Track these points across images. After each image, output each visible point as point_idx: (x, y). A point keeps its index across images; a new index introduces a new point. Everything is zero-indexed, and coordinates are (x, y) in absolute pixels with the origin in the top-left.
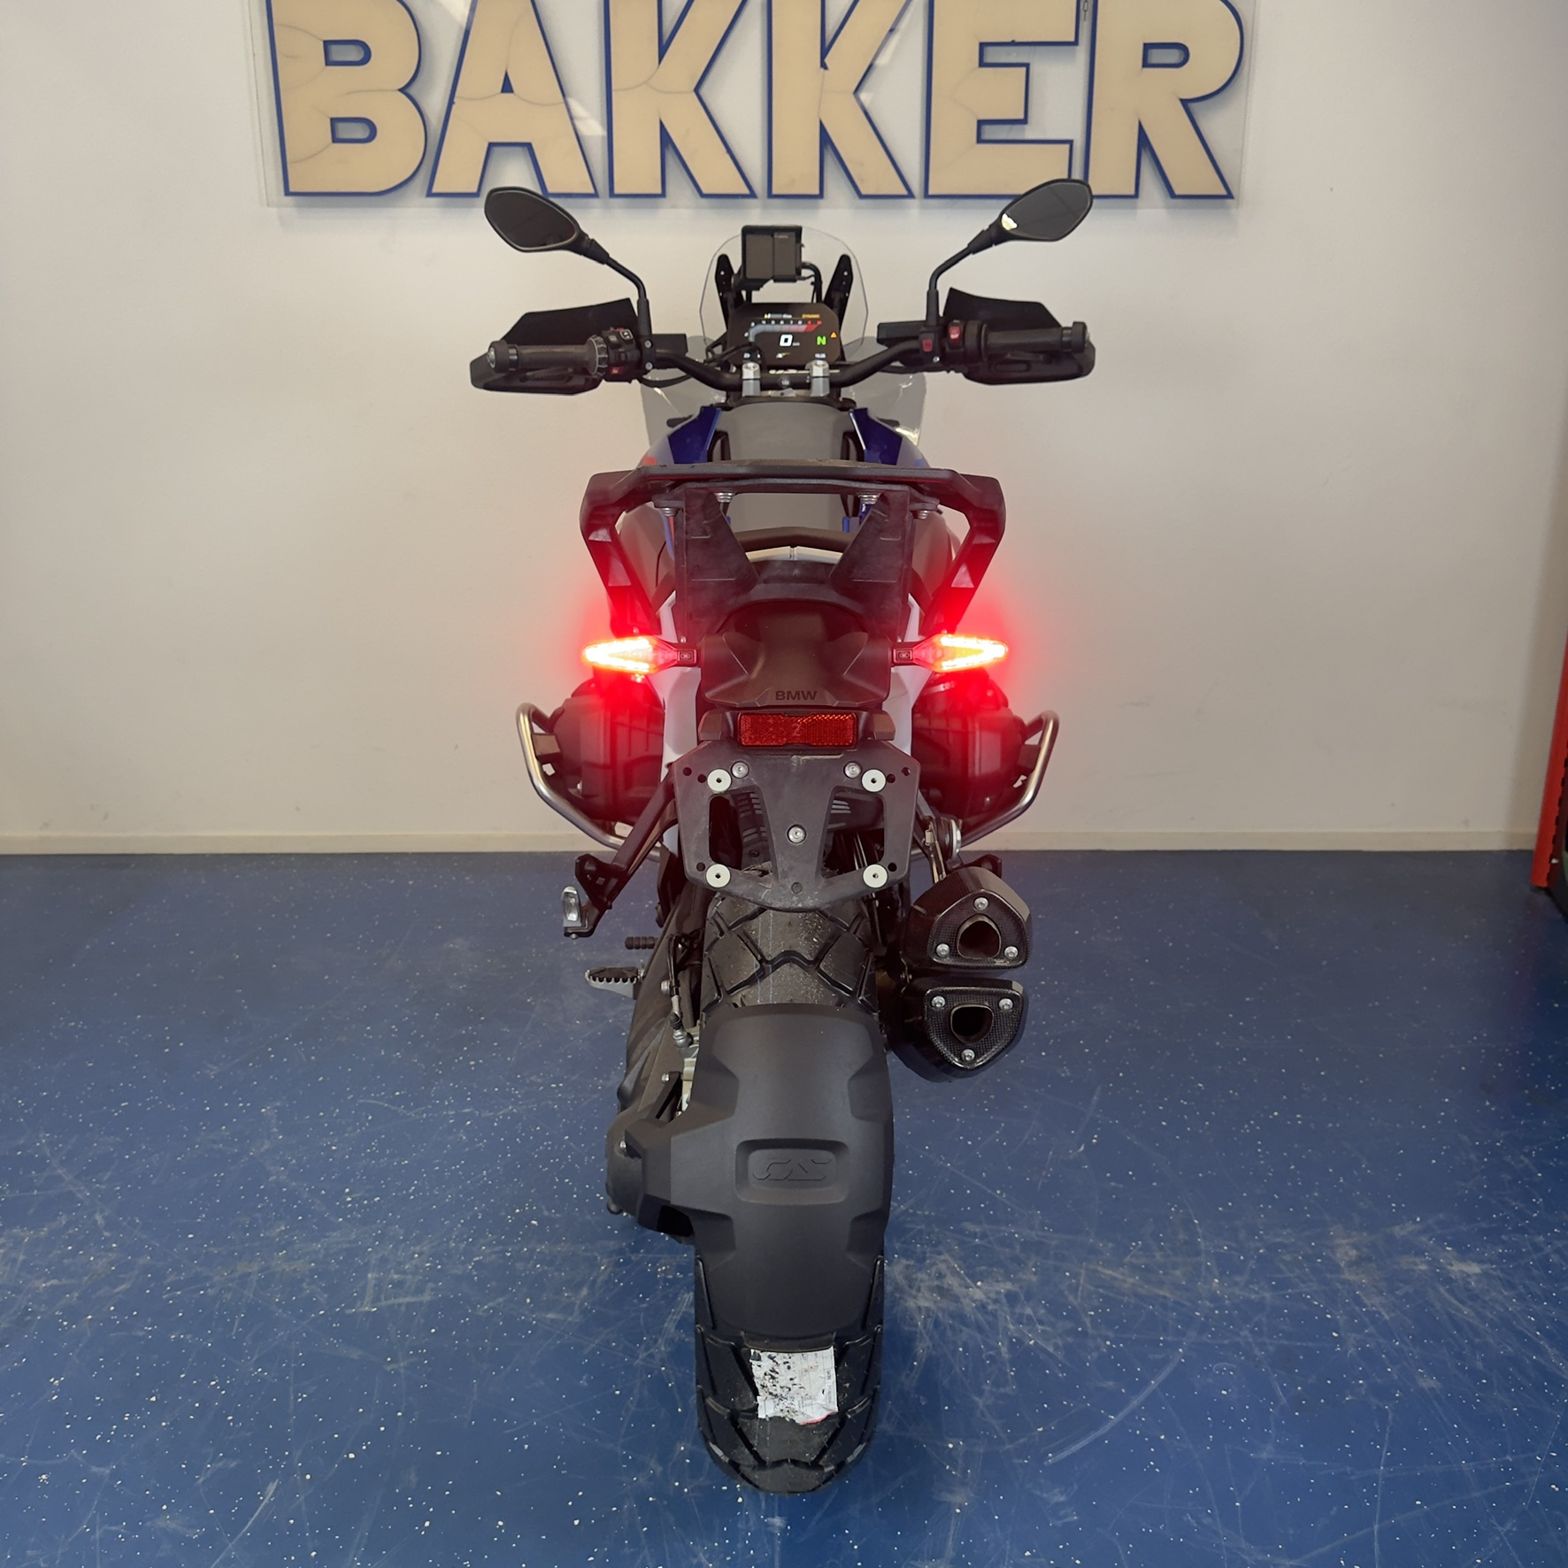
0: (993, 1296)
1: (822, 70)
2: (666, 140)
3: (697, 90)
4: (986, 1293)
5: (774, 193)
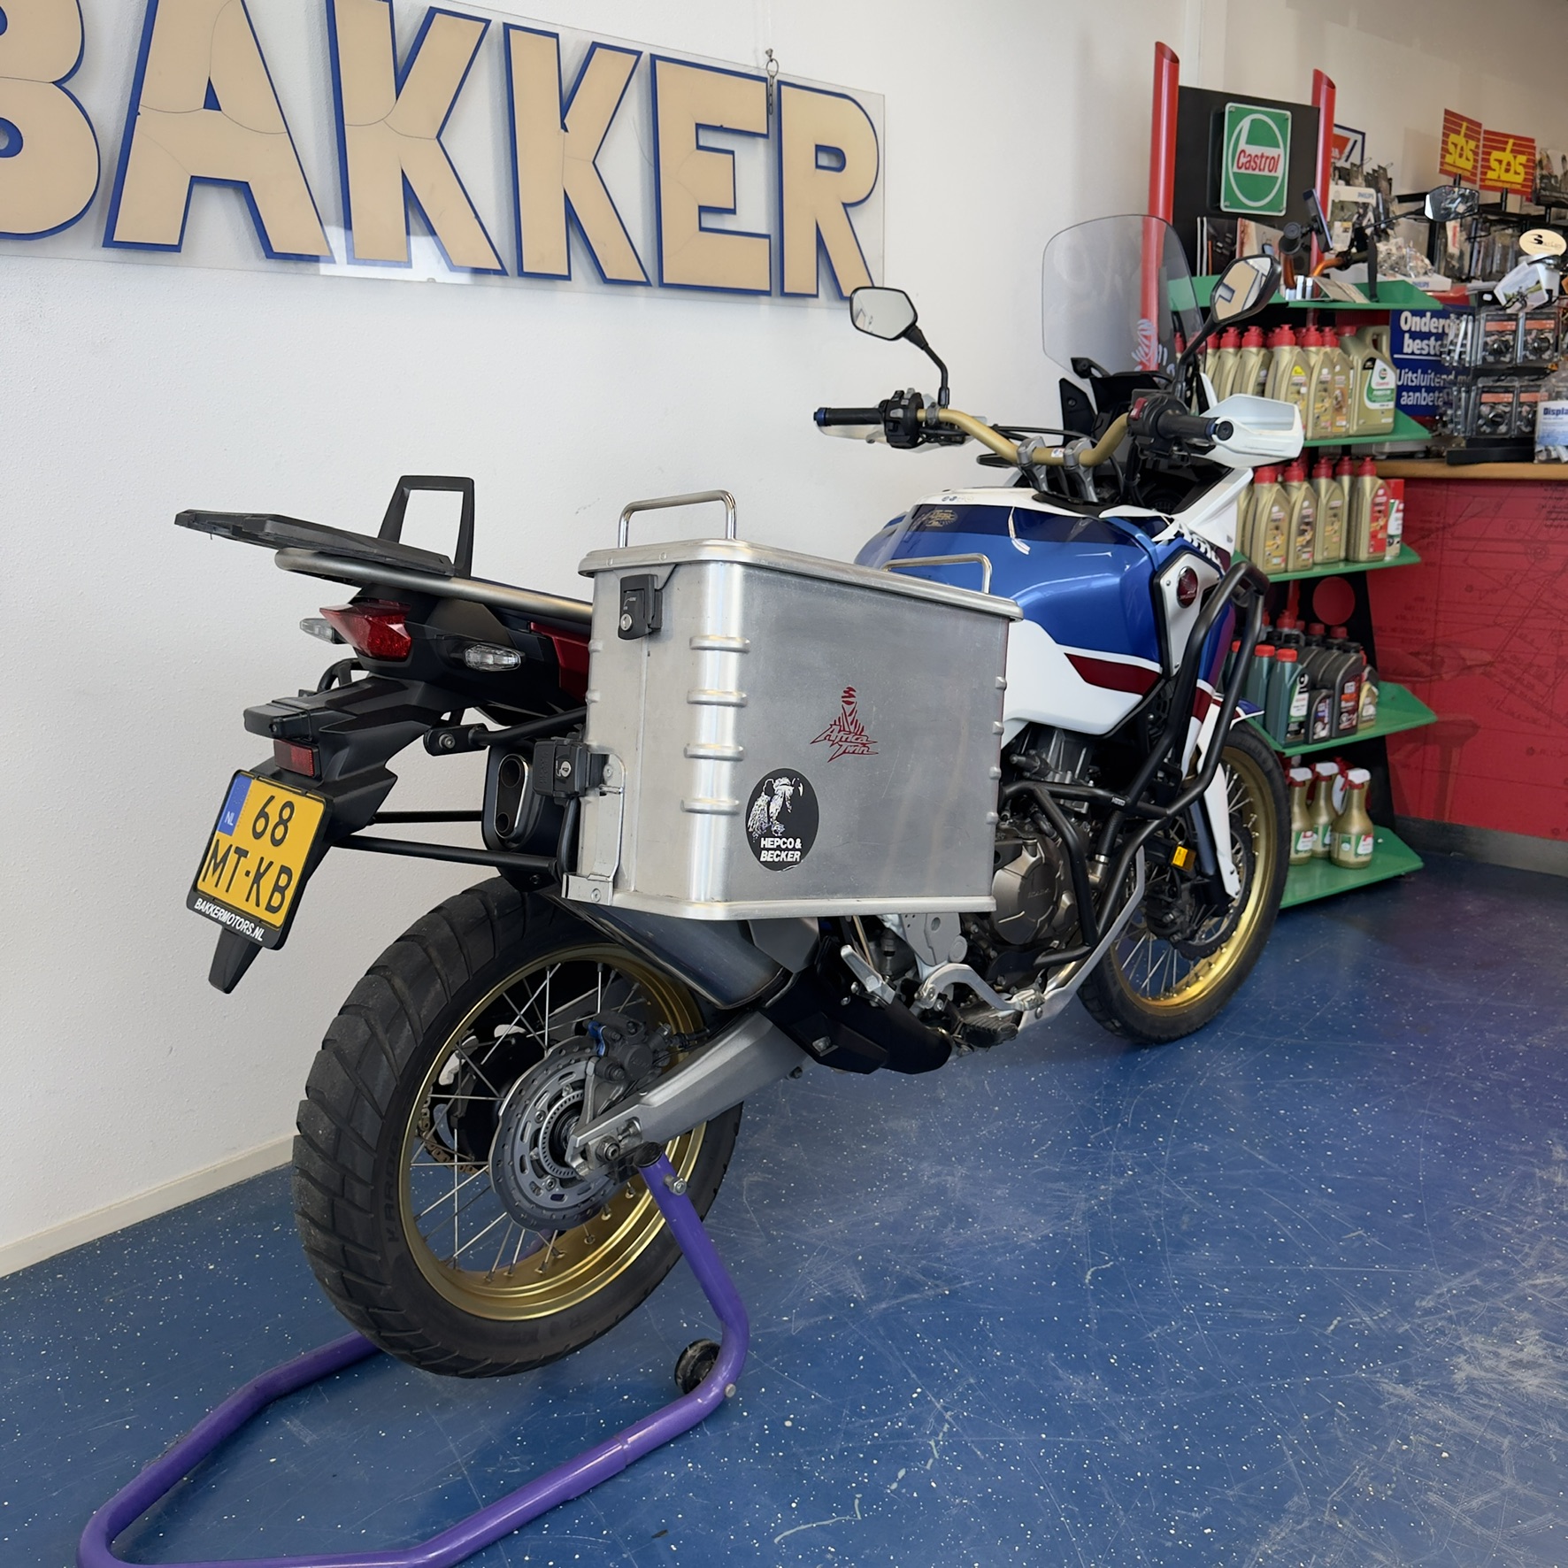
1: (563, 131)
2: (409, 192)
3: (438, 137)
5: (525, 270)
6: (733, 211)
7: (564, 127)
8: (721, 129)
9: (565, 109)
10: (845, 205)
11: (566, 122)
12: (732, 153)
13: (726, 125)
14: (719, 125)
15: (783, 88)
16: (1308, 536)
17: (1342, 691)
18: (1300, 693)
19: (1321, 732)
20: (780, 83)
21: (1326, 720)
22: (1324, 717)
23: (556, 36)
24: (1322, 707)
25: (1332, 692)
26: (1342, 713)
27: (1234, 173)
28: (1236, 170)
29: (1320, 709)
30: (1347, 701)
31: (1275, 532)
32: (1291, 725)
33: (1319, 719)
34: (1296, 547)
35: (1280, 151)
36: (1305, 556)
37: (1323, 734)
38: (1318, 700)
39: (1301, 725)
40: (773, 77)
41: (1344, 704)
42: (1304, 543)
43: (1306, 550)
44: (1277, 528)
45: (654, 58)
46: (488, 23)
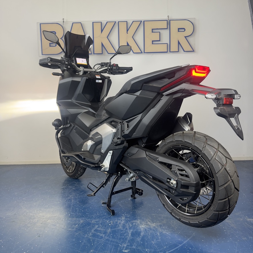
0: (157, 225)
2: (103, 45)
3: (107, 37)
4: (156, 225)
6: (159, 41)
7: (127, 33)
8: (157, 29)
9: (127, 31)
10: (185, 37)
11: (128, 32)
12: (160, 32)
20: (170, 20)
23: (127, 22)
40: (168, 20)
45: (144, 21)
46: (115, 22)
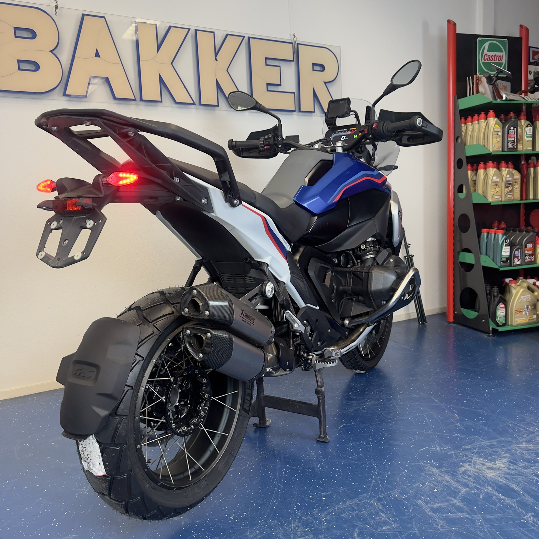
1: (216, 61)
2: (161, 81)
3: (172, 63)
5: (202, 103)
6: (280, 85)
8: (275, 59)
9: (216, 54)
10: (325, 83)
11: (217, 58)
12: (280, 66)
13: (277, 58)
14: (274, 57)
15: (299, 45)
16: (510, 189)
17: (526, 247)
18: (506, 246)
19: (517, 262)
20: (298, 44)
21: (519, 258)
22: (518, 256)
23: (214, 32)
24: (517, 252)
25: (521, 246)
26: (526, 256)
27: (482, 62)
28: (483, 61)
29: (515, 253)
30: (528, 251)
31: (496, 186)
32: (502, 259)
33: (515, 257)
34: (505, 193)
35: (504, 53)
36: (509, 196)
37: (519, 263)
38: (515, 250)
39: (507, 259)
40: (295, 42)
41: (526, 252)
42: (509, 191)
43: (509, 194)
44: (496, 185)
45: (249, 38)
46: (189, 29)
